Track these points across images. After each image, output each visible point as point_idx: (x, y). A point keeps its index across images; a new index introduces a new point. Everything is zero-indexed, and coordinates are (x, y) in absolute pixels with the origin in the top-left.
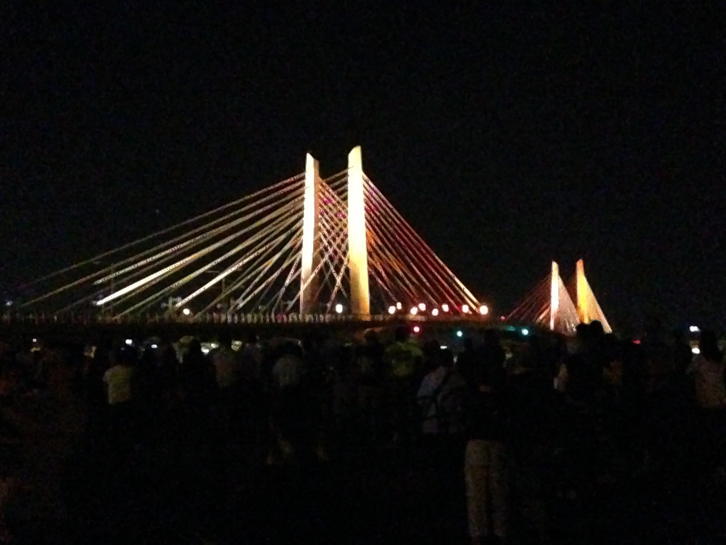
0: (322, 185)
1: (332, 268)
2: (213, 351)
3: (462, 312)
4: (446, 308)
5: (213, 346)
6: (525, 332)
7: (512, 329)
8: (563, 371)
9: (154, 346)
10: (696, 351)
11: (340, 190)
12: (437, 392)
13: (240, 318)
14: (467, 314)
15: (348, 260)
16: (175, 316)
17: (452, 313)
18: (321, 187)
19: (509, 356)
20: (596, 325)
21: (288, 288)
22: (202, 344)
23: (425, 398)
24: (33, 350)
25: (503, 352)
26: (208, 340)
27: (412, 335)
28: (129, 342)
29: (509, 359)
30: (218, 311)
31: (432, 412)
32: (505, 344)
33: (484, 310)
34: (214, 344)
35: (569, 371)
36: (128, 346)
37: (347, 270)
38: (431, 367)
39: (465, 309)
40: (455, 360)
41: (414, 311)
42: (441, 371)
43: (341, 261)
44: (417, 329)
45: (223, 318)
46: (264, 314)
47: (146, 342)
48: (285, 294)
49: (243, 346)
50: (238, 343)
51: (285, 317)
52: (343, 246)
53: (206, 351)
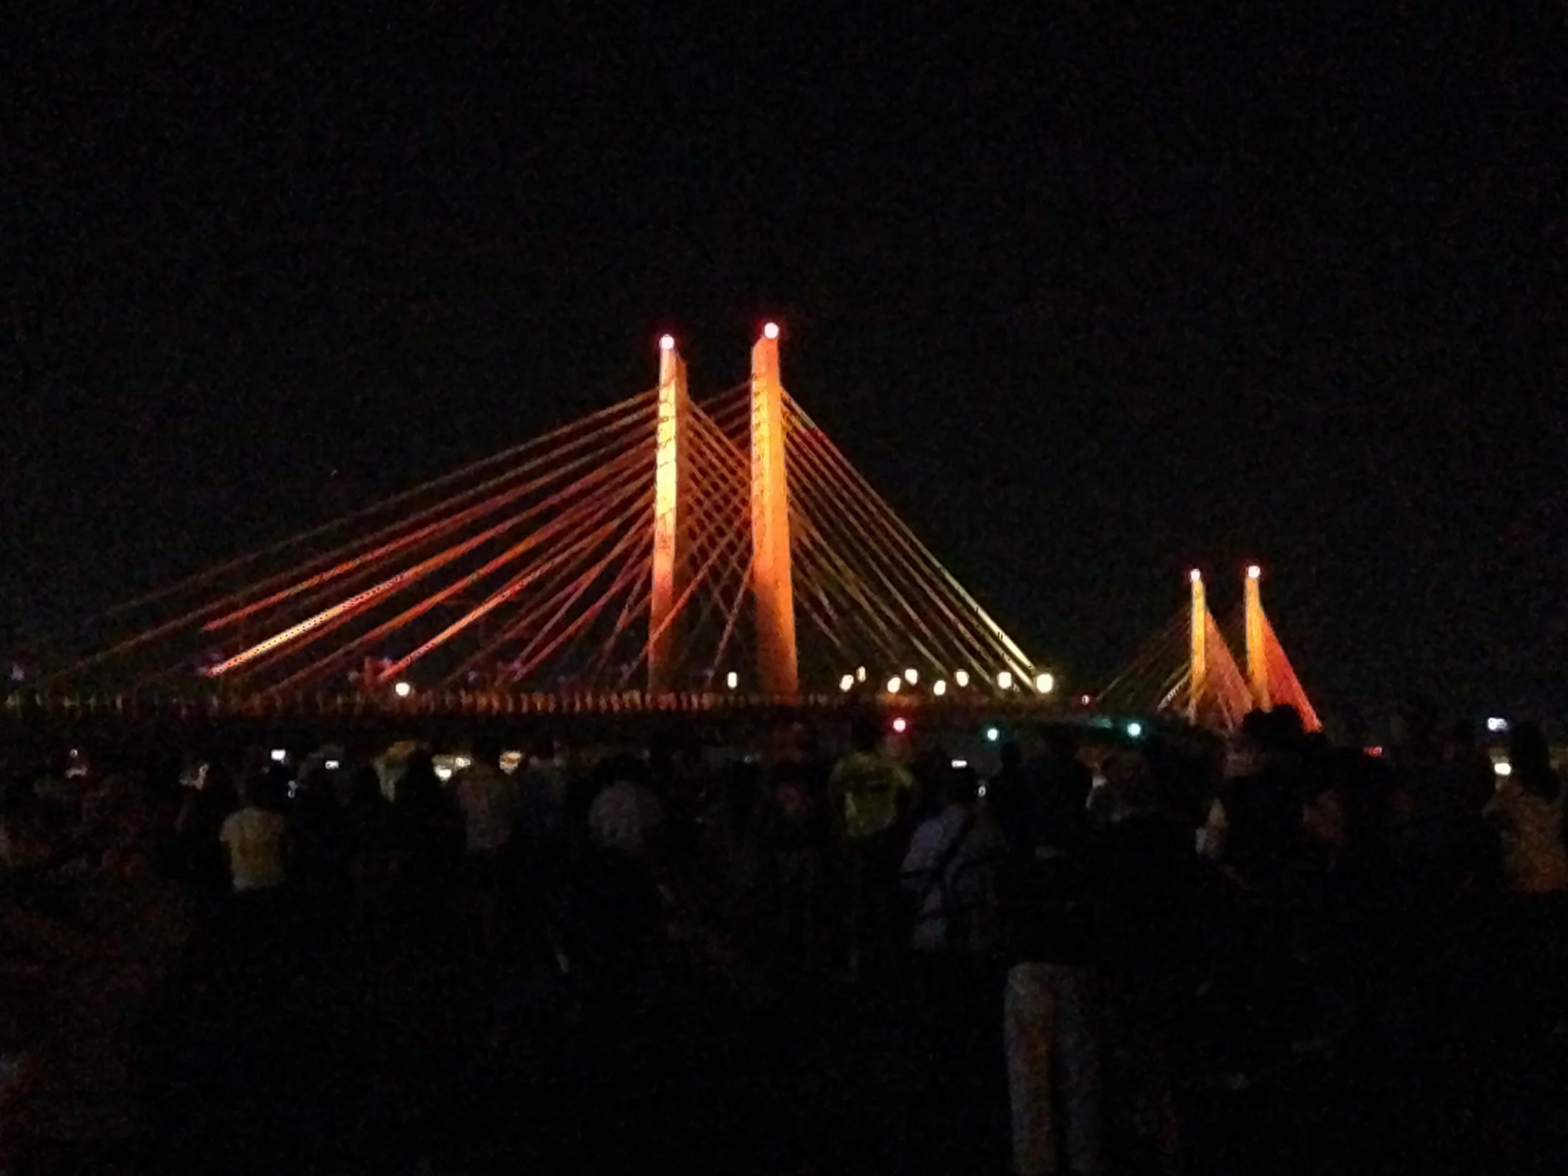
0: (695, 416)
1: (716, 595)
2: (458, 775)
3: (999, 688)
4: (962, 678)
5: (462, 762)
6: (1134, 730)
7: (1106, 723)
8: (1216, 814)
9: (332, 764)
10: (1503, 768)
11: (732, 426)
12: (944, 858)
13: (518, 702)
14: (1009, 692)
15: (752, 576)
16: (376, 698)
17: (975, 689)
18: (691, 419)
19: (1098, 782)
20: (1286, 714)
21: (623, 638)
22: (435, 760)
23: (918, 873)
24: (73, 772)
25: (1086, 776)
26: (451, 750)
27: (889, 739)
28: (278, 755)
29: (1099, 788)
30: (470, 688)
31: (933, 901)
32: (1092, 756)
33: (1045, 683)
34: (463, 757)
35: (1230, 815)
36: (277, 762)
37: (749, 597)
38: (930, 809)
39: (1004, 680)
40: (982, 790)
41: (894, 685)
42: (954, 816)
43: (736, 579)
44: (900, 725)
45: (483, 701)
46: (571, 692)
47: (315, 756)
48: (615, 650)
49: (523, 764)
50: (515, 756)
51: (614, 698)
52: (742, 545)
53: (444, 774)
